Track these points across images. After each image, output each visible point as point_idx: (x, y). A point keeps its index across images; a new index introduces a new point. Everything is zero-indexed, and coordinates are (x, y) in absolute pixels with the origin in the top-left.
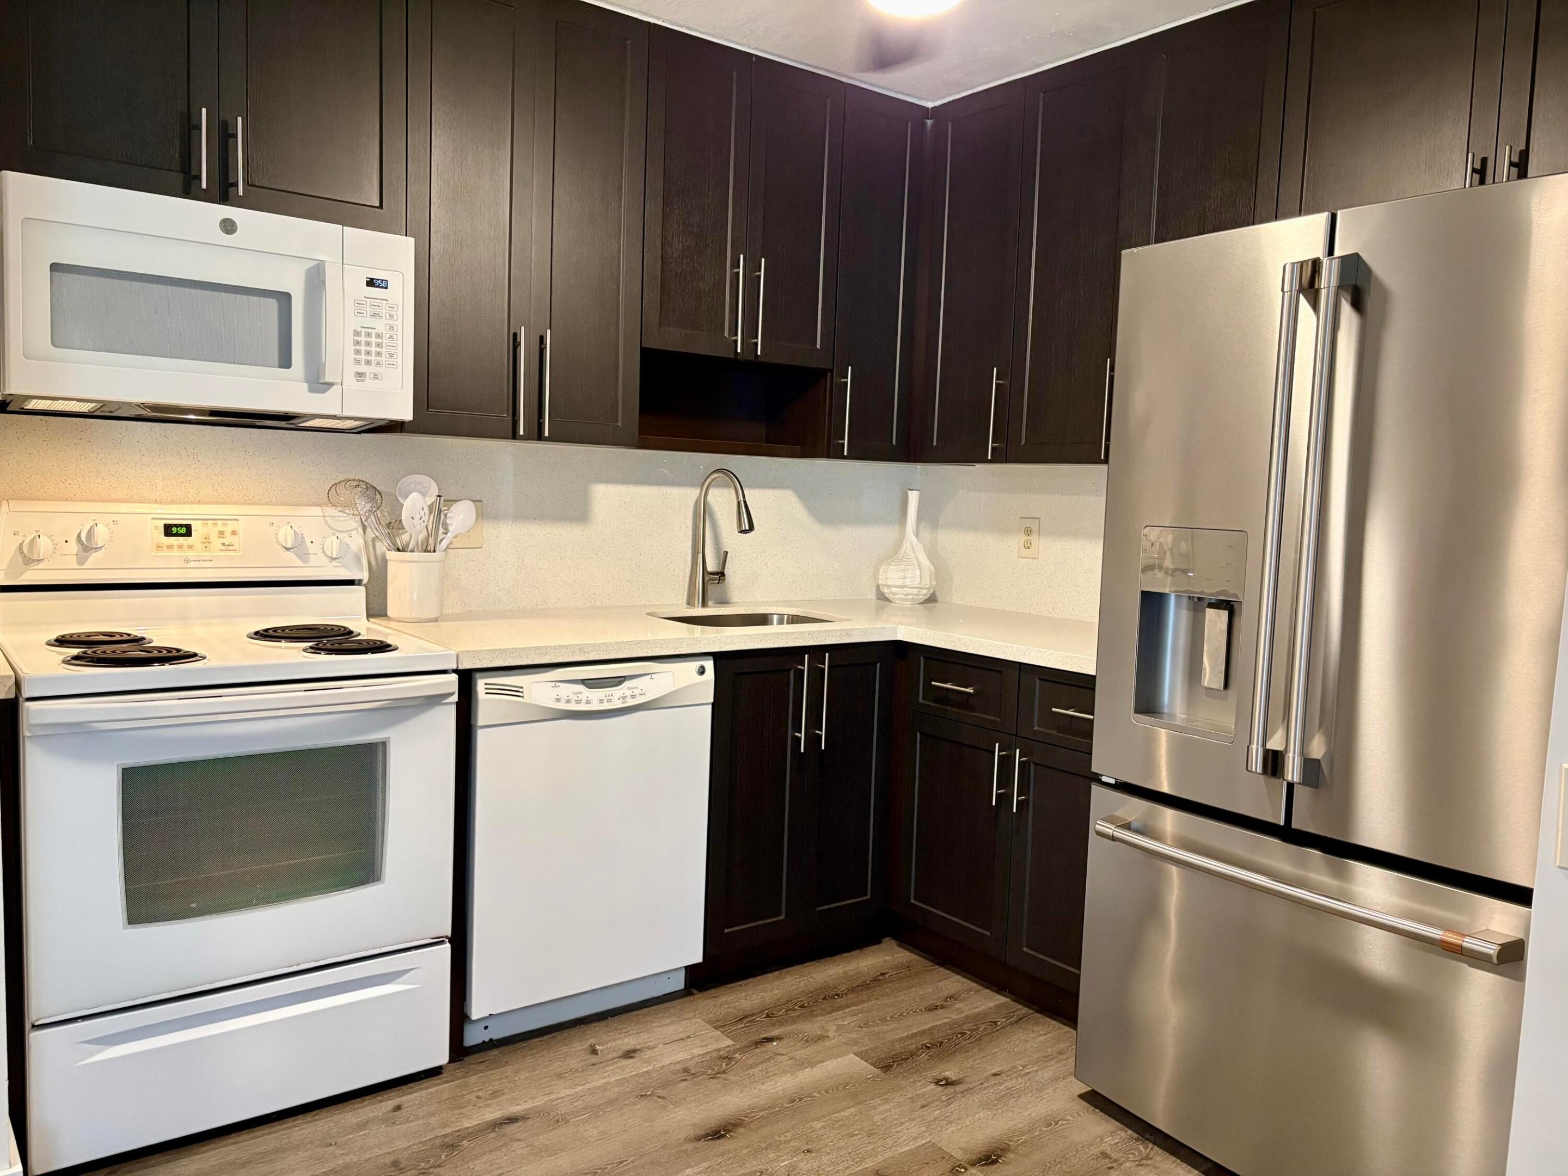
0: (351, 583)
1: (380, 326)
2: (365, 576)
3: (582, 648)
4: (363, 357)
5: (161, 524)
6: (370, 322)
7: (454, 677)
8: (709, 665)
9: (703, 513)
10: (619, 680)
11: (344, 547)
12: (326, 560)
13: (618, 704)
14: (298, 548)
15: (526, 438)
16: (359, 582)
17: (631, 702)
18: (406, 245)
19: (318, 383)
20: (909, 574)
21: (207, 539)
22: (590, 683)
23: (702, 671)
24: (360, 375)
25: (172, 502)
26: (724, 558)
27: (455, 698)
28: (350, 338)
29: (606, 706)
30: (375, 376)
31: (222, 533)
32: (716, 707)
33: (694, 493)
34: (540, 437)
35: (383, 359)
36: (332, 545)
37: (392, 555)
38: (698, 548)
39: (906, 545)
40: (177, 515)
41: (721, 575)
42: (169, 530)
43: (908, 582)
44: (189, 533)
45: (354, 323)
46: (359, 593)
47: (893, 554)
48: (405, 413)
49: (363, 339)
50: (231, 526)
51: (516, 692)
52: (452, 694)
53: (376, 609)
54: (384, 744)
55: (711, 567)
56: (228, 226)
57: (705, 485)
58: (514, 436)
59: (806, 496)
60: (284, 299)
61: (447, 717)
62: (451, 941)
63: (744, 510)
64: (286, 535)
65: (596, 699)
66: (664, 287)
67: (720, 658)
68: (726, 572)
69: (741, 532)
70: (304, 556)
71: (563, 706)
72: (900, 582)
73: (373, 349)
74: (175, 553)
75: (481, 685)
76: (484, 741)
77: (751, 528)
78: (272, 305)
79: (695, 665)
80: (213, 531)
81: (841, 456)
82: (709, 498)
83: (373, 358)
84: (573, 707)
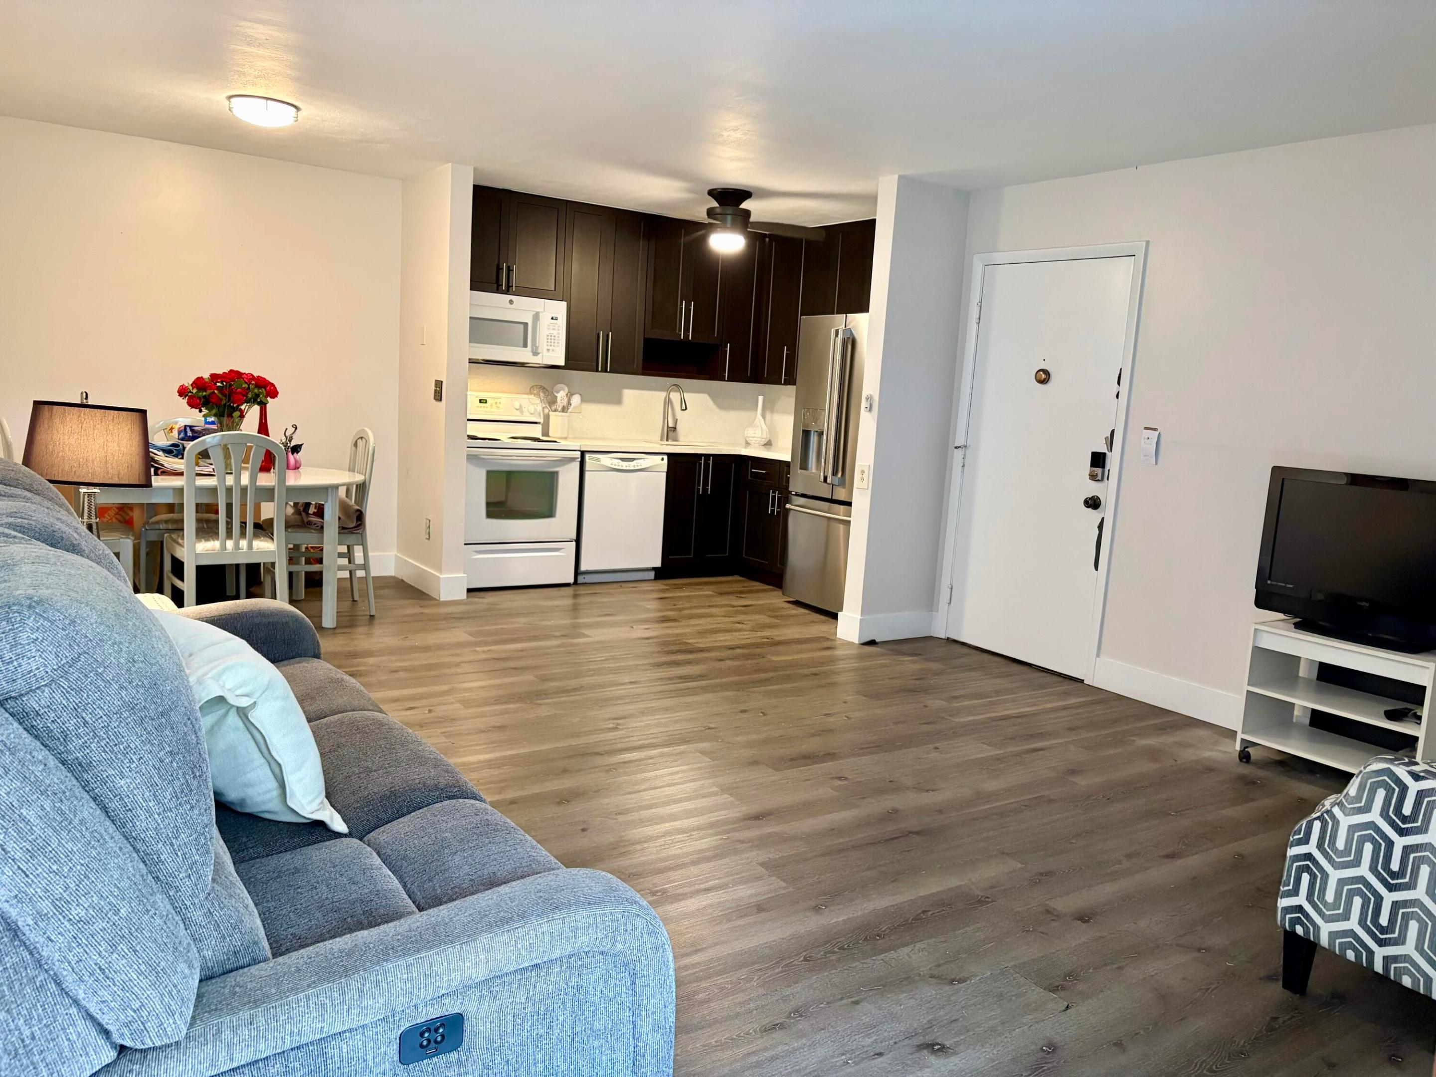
0: (536, 423)
1: (555, 333)
2: (541, 421)
3: (620, 447)
4: (549, 344)
5: (478, 399)
6: (552, 332)
7: (579, 453)
8: (666, 457)
9: (668, 402)
10: (633, 460)
11: (535, 410)
12: (529, 414)
13: (632, 468)
14: (520, 409)
15: (602, 371)
16: (539, 423)
17: (637, 468)
18: (564, 305)
19: (535, 353)
20: (757, 432)
21: (492, 405)
22: (623, 459)
23: (663, 459)
24: (548, 350)
25: (480, 391)
26: (676, 421)
27: (579, 460)
28: (546, 337)
29: (628, 468)
30: (553, 350)
31: (496, 403)
32: (668, 473)
33: (663, 394)
34: (606, 371)
35: (556, 344)
36: (532, 409)
37: (551, 413)
38: (665, 417)
39: (757, 420)
40: (483, 396)
41: (675, 428)
42: (480, 401)
43: (756, 435)
44: (486, 403)
45: (547, 332)
46: (539, 427)
47: (751, 424)
48: (561, 362)
49: (549, 337)
50: (499, 400)
51: (598, 460)
52: (578, 458)
53: (546, 433)
54: (557, 473)
55: (671, 425)
56: (511, 302)
57: (668, 390)
58: (597, 371)
59: (713, 397)
60: (526, 325)
61: (576, 465)
62: (576, 541)
63: (683, 401)
64: (517, 406)
65: (625, 465)
66: (653, 314)
67: (670, 455)
68: (678, 427)
69: (682, 410)
70: (522, 412)
71: (613, 467)
72: (753, 435)
73: (553, 341)
74: (482, 409)
75: (587, 456)
76: (588, 475)
77: (686, 409)
78: (522, 326)
79: (660, 457)
80: (493, 402)
81: (725, 381)
82: (671, 396)
83: (552, 344)
84: (617, 467)
